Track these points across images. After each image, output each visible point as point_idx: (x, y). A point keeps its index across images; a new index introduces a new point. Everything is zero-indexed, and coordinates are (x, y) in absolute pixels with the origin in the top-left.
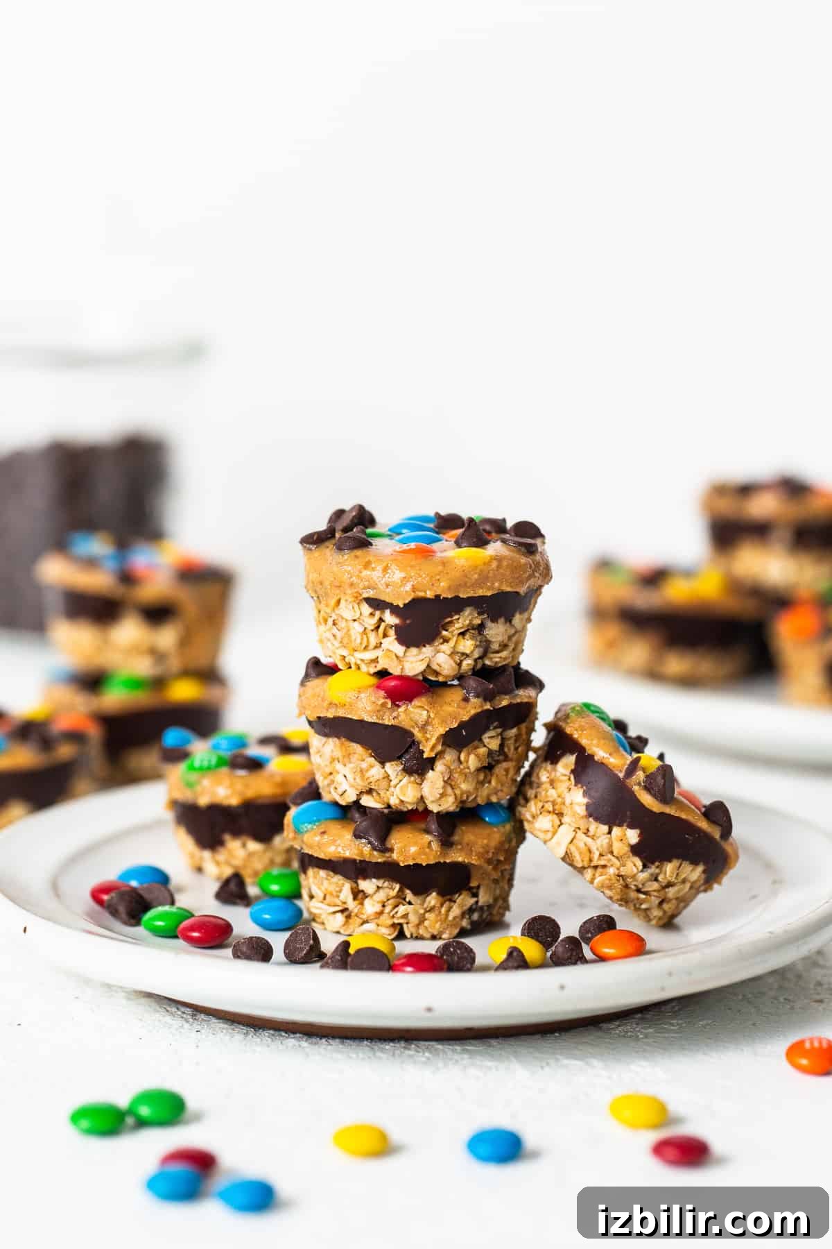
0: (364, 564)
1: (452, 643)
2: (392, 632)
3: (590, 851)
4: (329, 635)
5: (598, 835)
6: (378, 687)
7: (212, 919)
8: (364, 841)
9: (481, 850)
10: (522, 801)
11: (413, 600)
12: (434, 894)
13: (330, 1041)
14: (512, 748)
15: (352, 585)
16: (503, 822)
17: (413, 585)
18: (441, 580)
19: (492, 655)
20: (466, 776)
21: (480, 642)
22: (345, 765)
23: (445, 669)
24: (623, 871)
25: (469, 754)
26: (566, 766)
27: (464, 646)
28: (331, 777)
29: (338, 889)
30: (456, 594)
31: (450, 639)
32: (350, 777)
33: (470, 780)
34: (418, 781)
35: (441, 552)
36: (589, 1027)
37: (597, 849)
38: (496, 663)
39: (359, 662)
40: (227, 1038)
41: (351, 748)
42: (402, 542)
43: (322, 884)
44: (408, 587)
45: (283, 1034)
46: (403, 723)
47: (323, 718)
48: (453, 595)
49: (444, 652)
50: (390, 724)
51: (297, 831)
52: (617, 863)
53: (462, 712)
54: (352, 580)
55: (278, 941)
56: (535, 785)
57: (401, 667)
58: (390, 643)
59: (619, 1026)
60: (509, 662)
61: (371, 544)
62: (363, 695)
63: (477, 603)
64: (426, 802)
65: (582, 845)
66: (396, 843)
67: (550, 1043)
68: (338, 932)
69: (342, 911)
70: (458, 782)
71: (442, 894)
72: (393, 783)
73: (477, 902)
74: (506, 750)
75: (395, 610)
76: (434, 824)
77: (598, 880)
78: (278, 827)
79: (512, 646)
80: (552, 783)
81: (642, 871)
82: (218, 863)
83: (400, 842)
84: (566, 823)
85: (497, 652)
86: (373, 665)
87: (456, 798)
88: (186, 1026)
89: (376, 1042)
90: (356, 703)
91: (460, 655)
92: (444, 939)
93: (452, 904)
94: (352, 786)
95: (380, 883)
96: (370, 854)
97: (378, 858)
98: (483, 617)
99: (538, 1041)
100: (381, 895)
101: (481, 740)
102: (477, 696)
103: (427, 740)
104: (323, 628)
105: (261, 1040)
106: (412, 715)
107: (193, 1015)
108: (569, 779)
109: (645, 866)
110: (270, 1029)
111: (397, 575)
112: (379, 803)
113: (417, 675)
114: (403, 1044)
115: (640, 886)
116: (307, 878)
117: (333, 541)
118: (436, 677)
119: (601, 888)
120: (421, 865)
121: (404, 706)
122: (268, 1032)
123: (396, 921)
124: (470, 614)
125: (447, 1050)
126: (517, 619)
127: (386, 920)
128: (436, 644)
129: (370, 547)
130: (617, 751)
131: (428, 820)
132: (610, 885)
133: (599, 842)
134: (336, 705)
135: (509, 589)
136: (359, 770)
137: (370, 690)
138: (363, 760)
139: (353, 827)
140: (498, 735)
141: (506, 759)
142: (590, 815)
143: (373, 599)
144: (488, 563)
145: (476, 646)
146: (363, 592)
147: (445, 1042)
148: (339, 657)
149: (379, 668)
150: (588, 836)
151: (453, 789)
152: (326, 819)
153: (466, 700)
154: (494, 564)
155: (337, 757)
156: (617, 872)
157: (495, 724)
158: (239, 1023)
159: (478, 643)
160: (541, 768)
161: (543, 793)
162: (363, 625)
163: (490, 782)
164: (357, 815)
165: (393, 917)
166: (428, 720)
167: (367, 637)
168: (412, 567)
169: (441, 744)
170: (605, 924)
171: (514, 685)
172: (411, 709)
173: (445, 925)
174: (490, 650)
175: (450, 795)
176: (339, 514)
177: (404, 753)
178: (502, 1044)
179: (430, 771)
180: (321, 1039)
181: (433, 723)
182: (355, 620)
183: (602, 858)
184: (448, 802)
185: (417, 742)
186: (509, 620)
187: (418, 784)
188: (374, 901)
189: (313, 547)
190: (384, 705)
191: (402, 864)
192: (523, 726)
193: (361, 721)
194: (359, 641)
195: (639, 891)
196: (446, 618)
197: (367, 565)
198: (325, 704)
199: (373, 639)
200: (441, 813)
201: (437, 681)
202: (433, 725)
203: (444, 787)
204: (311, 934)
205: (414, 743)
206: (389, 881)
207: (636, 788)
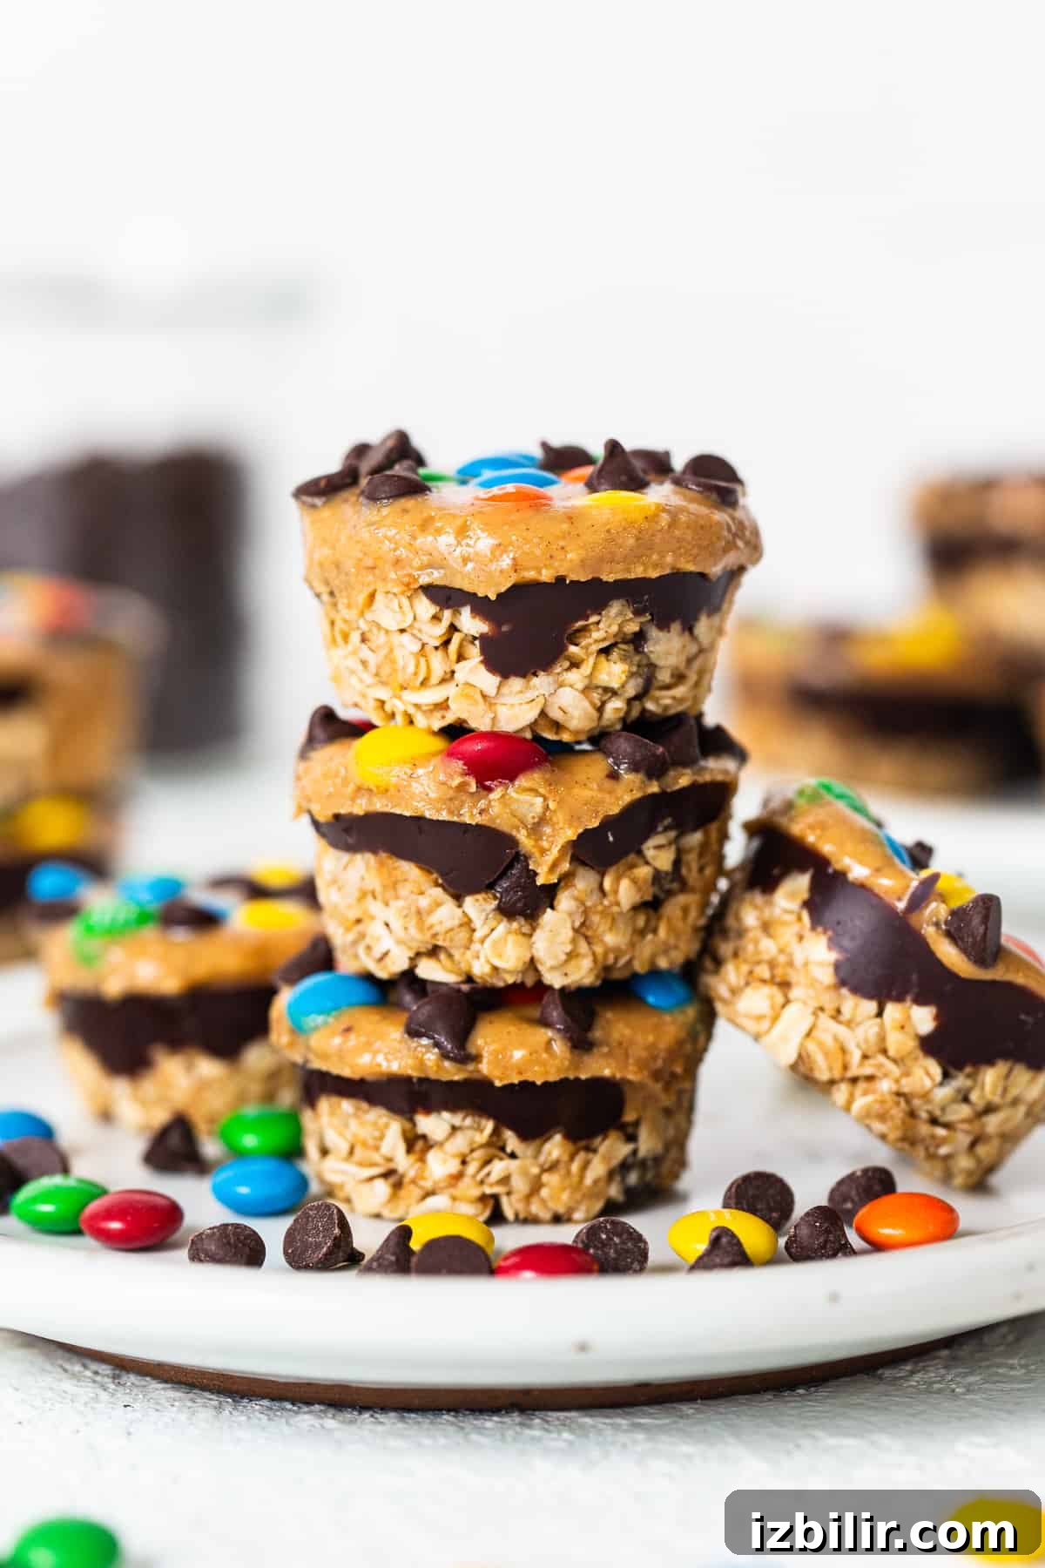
0: (419, 522)
1: (586, 669)
2: (474, 652)
3: (843, 1050)
4: (353, 663)
5: (859, 1019)
6: (451, 754)
7: (145, 1198)
8: (425, 1041)
9: (644, 1054)
10: (708, 964)
11: (516, 588)
12: (558, 1138)
13: (377, 1415)
14: (695, 866)
15: (397, 562)
16: (681, 1004)
17: (514, 559)
18: (568, 549)
19: (658, 693)
20: (614, 920)
21: (639, 666)
22: (387, 904)
23: (572, 718)
24: (907, 1085)
25: (618, 880)
26: (792, 896)
27: (609, 674)
28: (360, 927)
29: (377, 1134)
30: (596, 575)
31: (582, 661)
32: (396, 925)
33: (622, 926)
34: (526, 929)
35: (563, 500)
36: (859, 1376)
37: (858, 1046)
38: (666, 708)
39: (412, 710)
40: (183, 1417)
41: (398, 873)
42: (487, 484)
43: (346, 1126)
44: (506, 562)
45: (289, 1406)
46: (498, 821)
47: (344, 815)
48: (590, 577)
49: (571, 686)
50: (474, 823)
51: (297, 1030)
52: (895, 1070)
53: (607, 798)
54: (398, 552)
55: (273, 1232)
56: (732, 935)
57: (492, 715)
58: (471, 670)
59: (912, 1373)
60: (689, 708)
61: (429, 489)
62: (420, 771)
63: (630, 591)
64: (540, 968)
65: (828, 1040)
66: (486, 1043)
67: (794, 1408)
68: (378, 1216)
69: (387, 1175)
70: (601, 929)
71: (571, 1136)
72: (478, 935)
73: (635, 1152)
74: (684, 871)
75: (481, 606)
76: (556, 1008)
77: (860, 1103)
78: (258, 1027)
79: (693, 677)
80: (766, 927)
81: (941, 1084)
82: (144, 1103)
83: (494, 1042)
84: (797, 1000)
85: (668, 687)
86: (438, 714)
87: (595, 961)
88: (104, 1396)
89: (465, 1415)
90: (410, 786)
91: (600, 691)
92: (577, 1222)
93: (590, 1155)
94: (399, 942)
95: (457, 1119)
96: (438, 1066)
97: (452, 1072)
98: (643, 619)
99: (768, 1405)
100: (460, 1143)
101: (640, 853)
102: (635, 768)
103: (543, 852)
104: (340, 652)
105: (249, 1418)
106: (514, 806)
107: (114, 1377)
108: (799, 919)
109: (946, 1075)
110: (263, 1398)
111: (483, 543)
112: (451, 972)
113: (522, 730)
114: (516, 1417)
115: (938, 1113)
116: (317, 1116)
117: (357, 491)
118: (557, 733)
119: (866, 1117)
120: (533, 1083)
121: (499, 790)
122: (261, 1403)
123: (488, 1190)
124: (620, 613)
125: (601, 1426)
126: (703, 626)
127: (469, 1188)
128: (558, 670)
129: (428, 492)
130: (891, 864)
131: (544, 1002)
132: (881, 1111)
133: (860, 1032)
134: (370, 790)
135: (691, 568)
136: (413, 909)
137: (436, 761)
138: (422, 893)
139: (404, 1017)
140: (670, 844)
141: (684, 887)
142: (842, 983)
143: (437, 587)
144: (651, 518)
145: (632, 675)
146: (419, 576)
147: (594, 1412)
148: (372, 704)
149: (450, 718)
150: (840, 1022)
151: (589, 943)
152: (351, 1005)
153: (613, 776)
154: (665, 519)
155: (371, 888)
156: (894, 1088)
157: (668, 821)
158: (204, 1388)
159: (634, 669)
160: (742, 900)
161: (750, 947)
162: (420, 640)
163: (655, 931)
164: (408, 998)
165: (482, 1182)
166: (544, 813)
167: (427, 661)
168: (512, 524)
169: (568, 858)
170: (876, 1184)
171: (697, 751)
172: (514, 795)
173: (578, 1196)
174: (656, 684)
175: (584, 956)
176: (361, 450)
177: (500, 877)
178: (702, 1412)
179: (549, 910)
180: (360, 1413)
181: (555, 819)
182: (402, 631)
183: (867, 1062)
184: (579, 968)
185: (525, 856)
186: (689, 628)
187: (524, 934)
188: (445, 1153)
189: (318, 501)
190: (462, 787)
191: (498, 1083)
192: (714, 828)
193: (419, 820)
194: (411, 668)
195: (934, 1121)
196: (577, 621)
197: (425, 525)
198: (351, 789)
199: (438, 664)
200: (567, 991)
201: (560, 742)
202: (553, 825)
203: (574, 941)
204: (336, 1217)
205: (519, 858)
206: (473, 1115)
207: (929, 931)
